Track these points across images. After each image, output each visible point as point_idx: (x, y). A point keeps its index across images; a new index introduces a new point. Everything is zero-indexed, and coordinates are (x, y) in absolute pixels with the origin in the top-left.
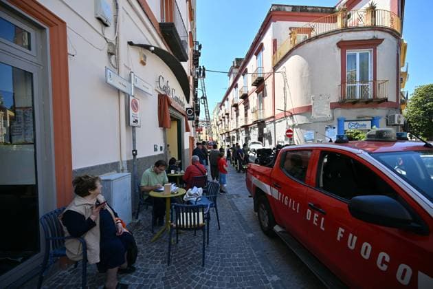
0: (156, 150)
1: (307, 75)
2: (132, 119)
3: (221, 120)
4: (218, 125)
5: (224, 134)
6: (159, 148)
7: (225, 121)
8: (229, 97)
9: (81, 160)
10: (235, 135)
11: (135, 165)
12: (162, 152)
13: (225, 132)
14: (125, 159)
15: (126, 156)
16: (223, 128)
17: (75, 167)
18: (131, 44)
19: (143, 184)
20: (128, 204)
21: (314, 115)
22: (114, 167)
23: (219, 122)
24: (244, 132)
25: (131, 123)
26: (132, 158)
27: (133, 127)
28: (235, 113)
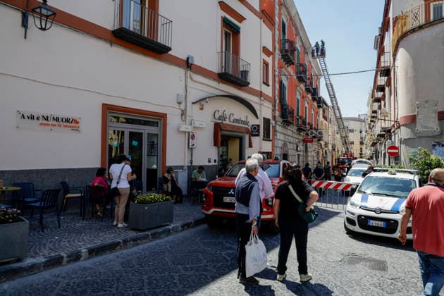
0: (209, 161)
1: (412, 75)
2: (190, 144)
6: (212, 161)
9: (169, 163)
11: (191, 168)
12: (216, 164)
14: (186, 164)
15: (187, 163)
17: (167, 165)
18: (193, 103)
19: (193, 176)
20: (186, 185)
21: (419, 128)
22: (181, 167)
25: (190, 146)
26: (190, 164)
27: (192, 149)
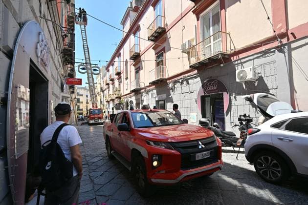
3: (108, 84)
4: (103, 91)
5: (113, 100)
7: (113, 84)
8: (121, 52)
10: (133, 99)
13: (114, 97)
16: (111, 92)
23: (106, 87)
24: (155, 91)
28: (133, 68)
